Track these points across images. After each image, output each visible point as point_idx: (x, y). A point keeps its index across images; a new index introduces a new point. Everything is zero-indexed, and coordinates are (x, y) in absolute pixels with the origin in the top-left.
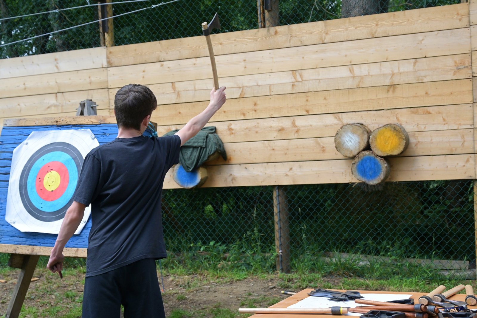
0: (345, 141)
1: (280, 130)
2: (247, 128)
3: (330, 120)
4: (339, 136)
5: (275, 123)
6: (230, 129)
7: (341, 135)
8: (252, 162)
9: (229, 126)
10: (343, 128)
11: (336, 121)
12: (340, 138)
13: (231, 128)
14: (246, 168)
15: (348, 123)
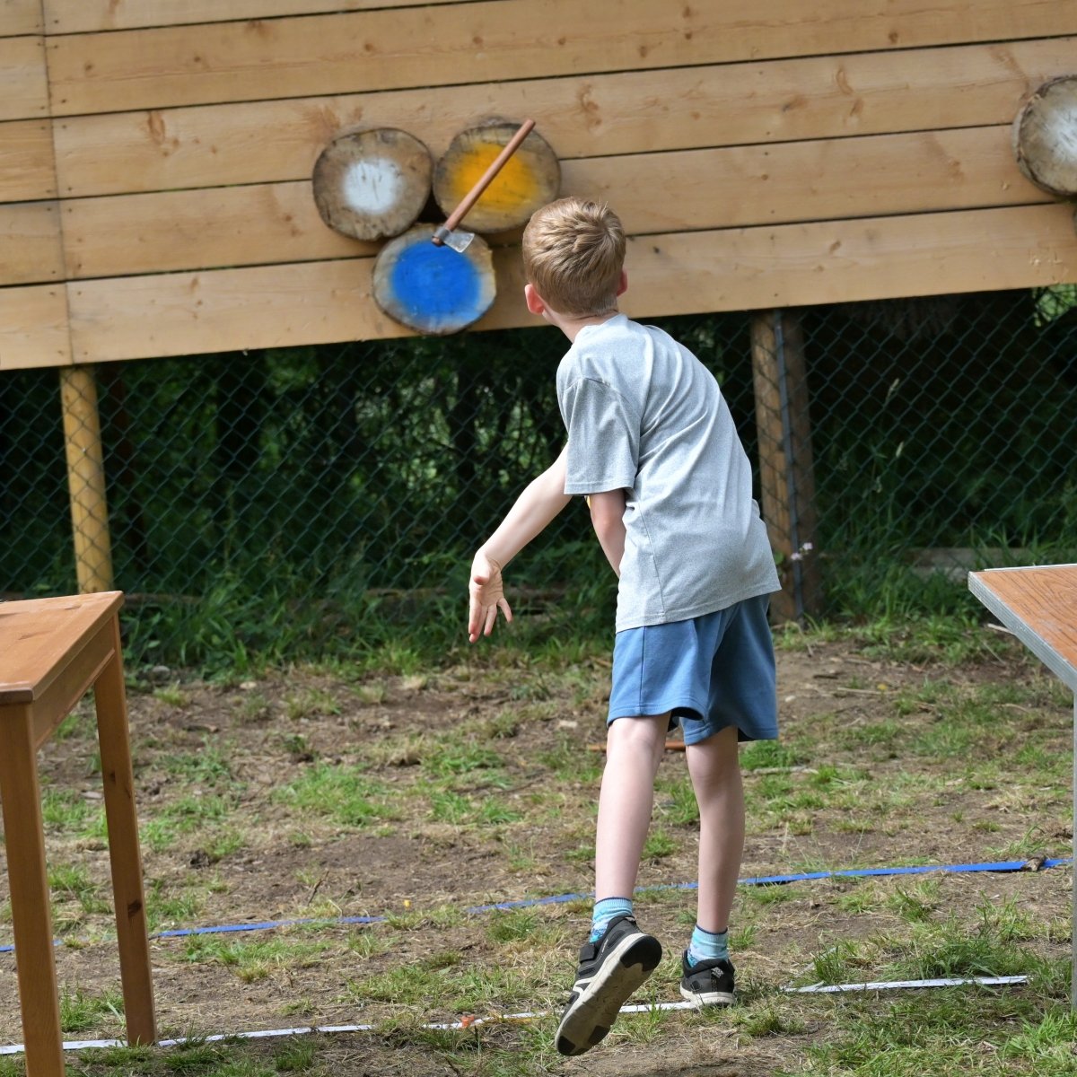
0: (1061, 139)
1: (787, 107)
2: (655, 103)
3: (979, 66)
4: (1036, 120)
5: (772, 83)
6: (588, 108)
7: (1043, 116)
8: (679, 228)
9: (581, 96)
10: (1052, 93)
11: (1000, 72)
12: (1039, 126)
13: (590, 104)
14: (657, 250)
15: (1070, 75)
